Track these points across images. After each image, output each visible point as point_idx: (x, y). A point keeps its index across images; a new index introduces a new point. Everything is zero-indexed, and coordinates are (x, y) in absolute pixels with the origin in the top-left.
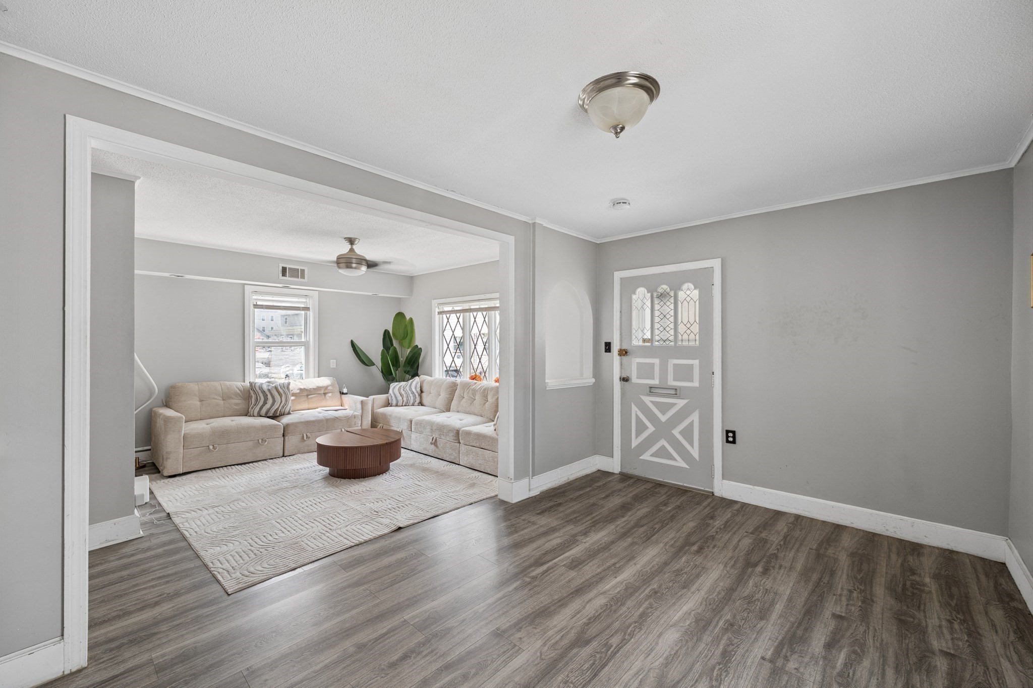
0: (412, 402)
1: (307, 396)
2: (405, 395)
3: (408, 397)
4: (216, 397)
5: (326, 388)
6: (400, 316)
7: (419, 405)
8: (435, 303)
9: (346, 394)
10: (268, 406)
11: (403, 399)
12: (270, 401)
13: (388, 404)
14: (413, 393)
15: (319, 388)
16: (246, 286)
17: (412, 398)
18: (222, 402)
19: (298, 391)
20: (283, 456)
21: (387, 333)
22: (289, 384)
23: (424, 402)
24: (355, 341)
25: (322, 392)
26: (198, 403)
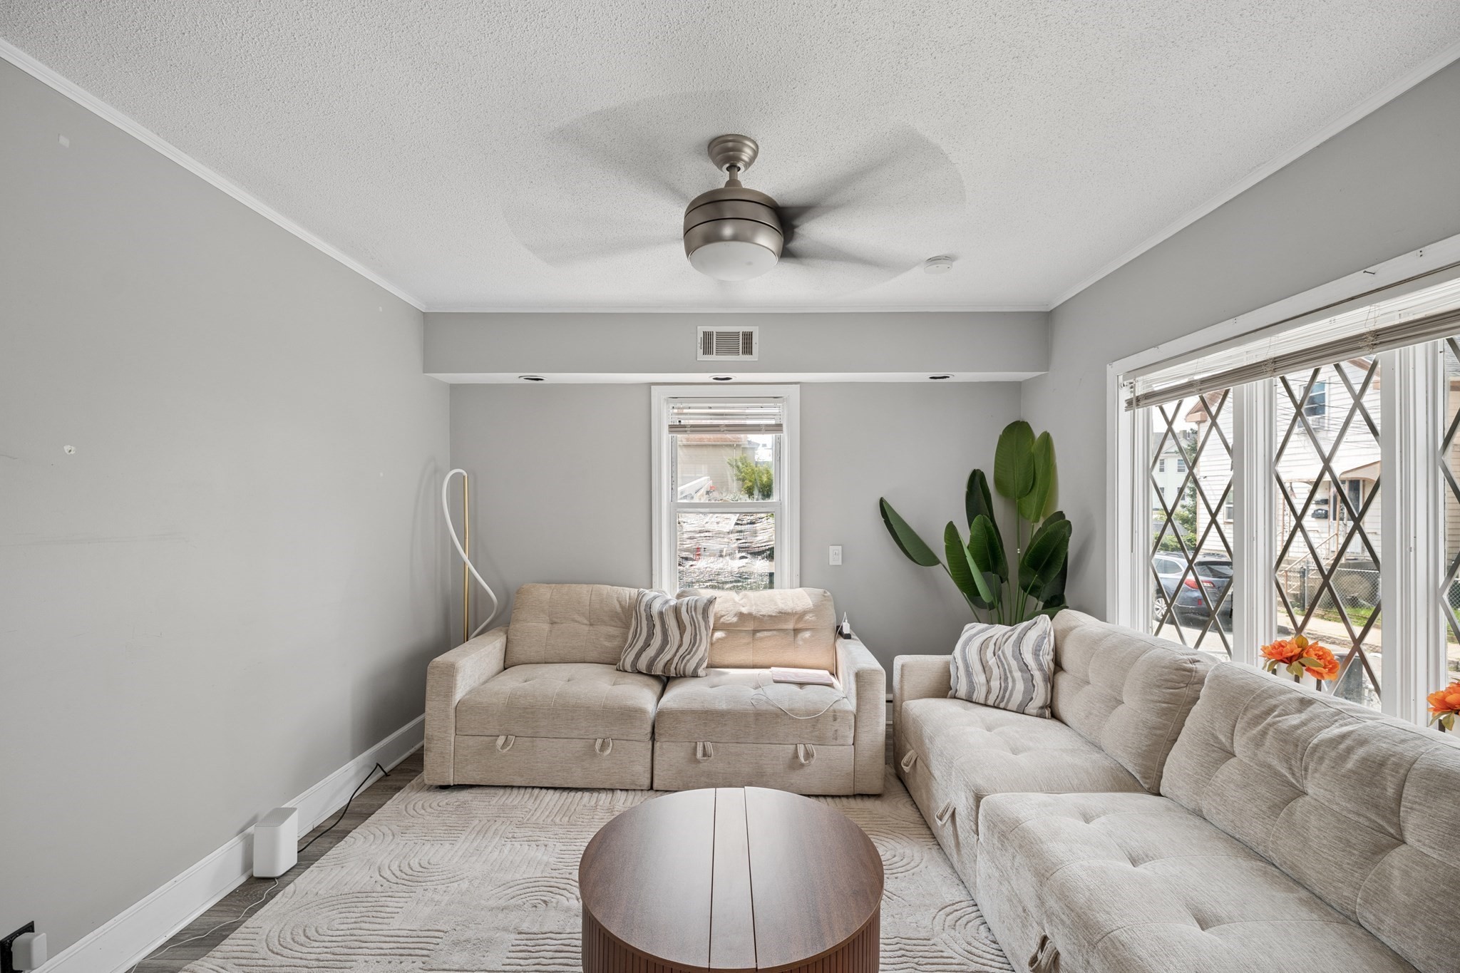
0: (1017, 698)
1: (755, 632)
2: (996, 672)
3: (1006, 679)
4: (576, 617)
5: (801, 616)
6: (1017, 431)
7: (1041, 716)
8: (1116, 370)
9: (848, 637)
10: (651, 652)
11: (988, 682)
12: (657, 641)
13: (944, 690)
14: (1025, 668)
15: (783, 615)
16: (652, 387)
17: (1020, 686)
18: (587, 628)
19: (735, 619)
20: (651, 788)
21: (977, 479)
22: (711, 602)
23: (1063, 707)
24: (890, 501)
25: (790, 626)
26: (546, 627)
